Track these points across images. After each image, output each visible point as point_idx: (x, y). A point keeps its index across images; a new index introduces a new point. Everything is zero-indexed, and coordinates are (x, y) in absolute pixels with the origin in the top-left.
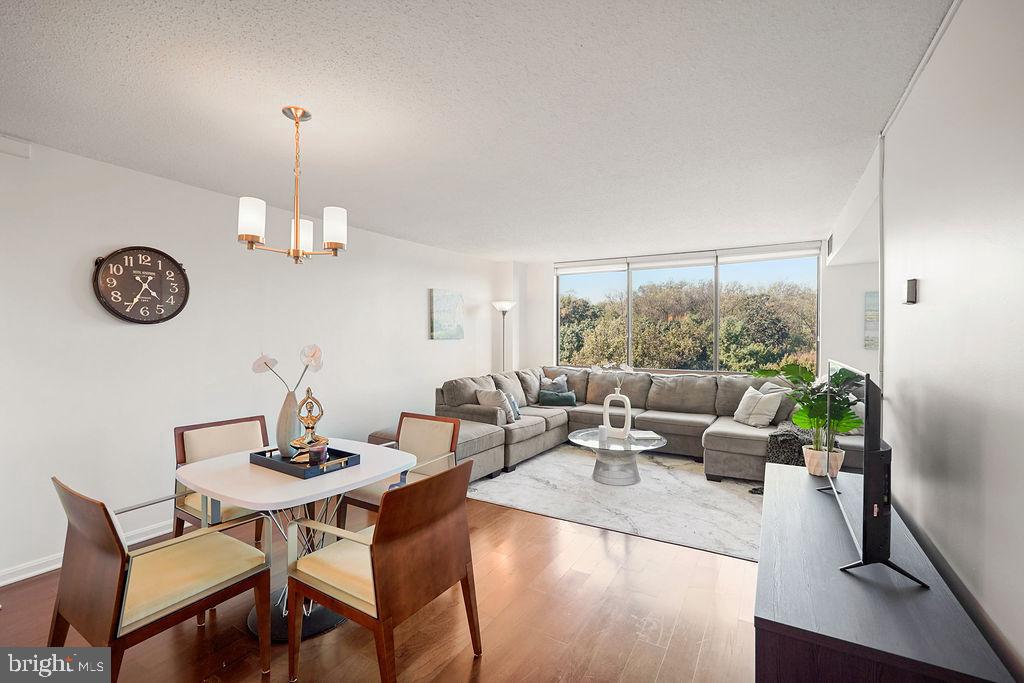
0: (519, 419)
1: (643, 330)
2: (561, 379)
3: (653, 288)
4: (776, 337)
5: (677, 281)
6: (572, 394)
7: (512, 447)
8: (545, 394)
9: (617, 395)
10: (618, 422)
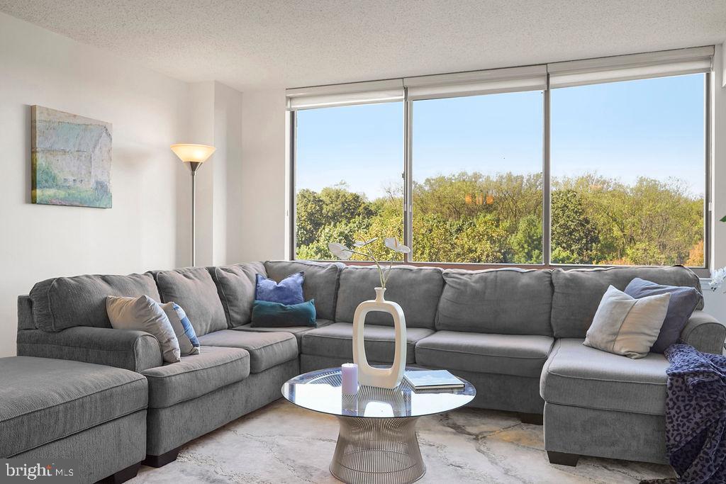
0: (193, 353)
1: (431, 231)
2: (293, 280)
3: (441, 181)
4: (584, 241)
5: (470, 173)
6: (310, 306)
7: (165, 415)
8: (261, 307)
9: (381, 303)
10: (380, 354)
